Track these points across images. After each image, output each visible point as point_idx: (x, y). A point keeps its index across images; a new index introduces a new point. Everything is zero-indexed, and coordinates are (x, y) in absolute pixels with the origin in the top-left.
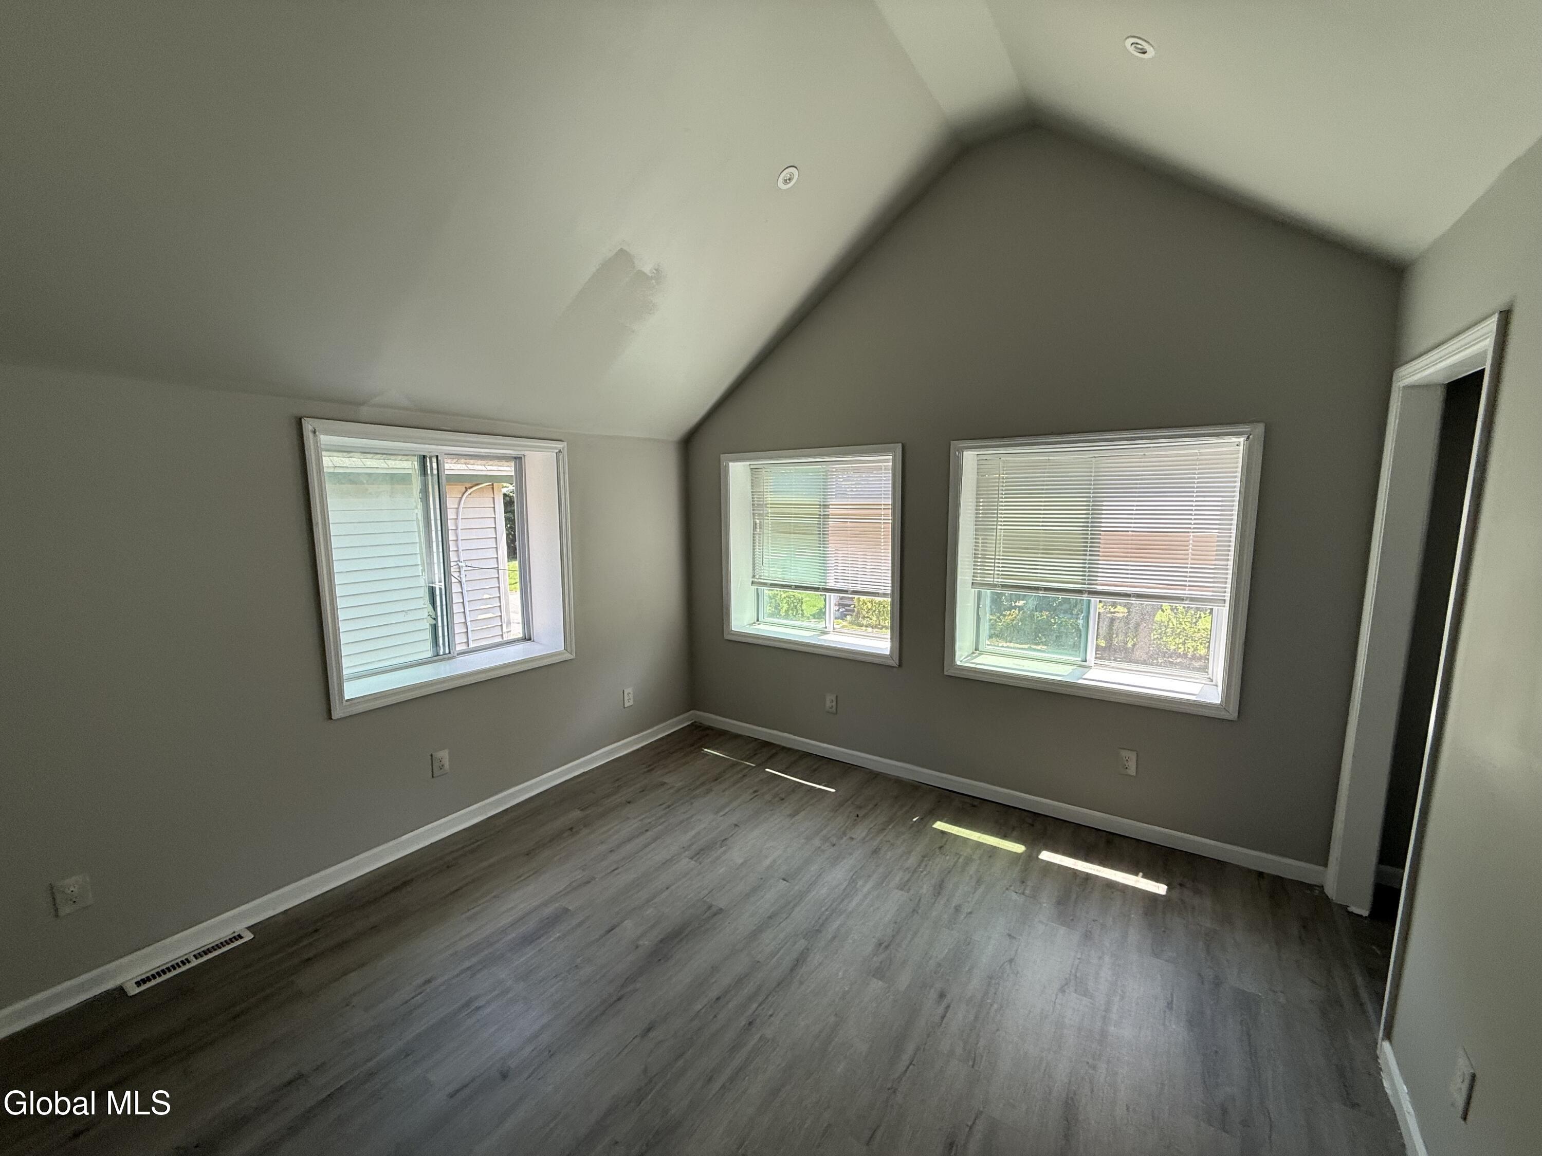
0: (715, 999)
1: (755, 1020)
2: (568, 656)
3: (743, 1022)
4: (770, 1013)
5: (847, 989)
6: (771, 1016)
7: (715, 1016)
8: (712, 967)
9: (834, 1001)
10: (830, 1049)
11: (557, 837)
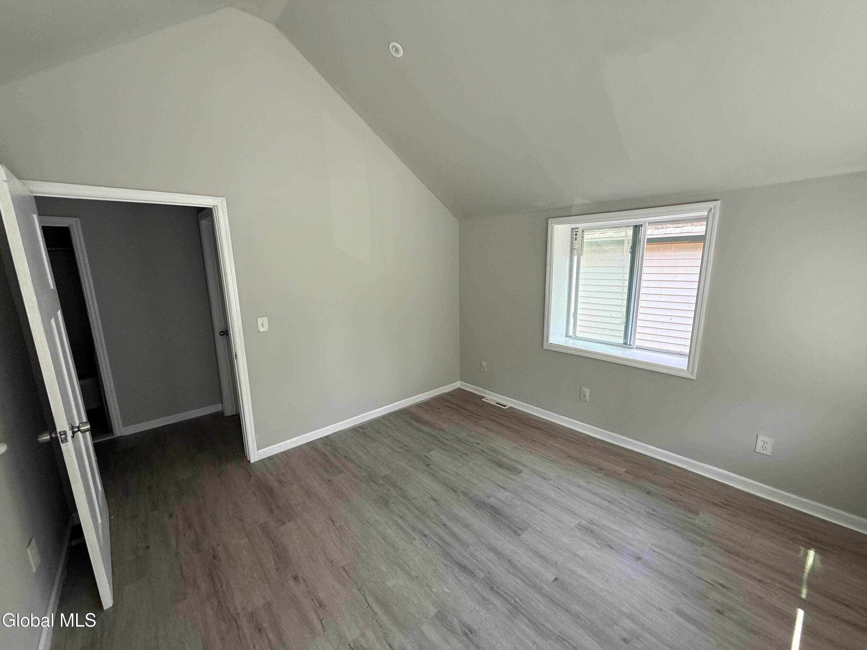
0: (445, 524)
1: (427, 538)
2: (688, 375)
3: (427, 532)
4: (429, 545)
5: (433, 590)
6: (427, 545)
7: (434, 523)
8: (468, 525)
9: (427, 579)
10: (396, 567)
11: (589, 464)
